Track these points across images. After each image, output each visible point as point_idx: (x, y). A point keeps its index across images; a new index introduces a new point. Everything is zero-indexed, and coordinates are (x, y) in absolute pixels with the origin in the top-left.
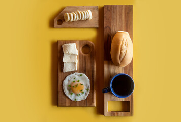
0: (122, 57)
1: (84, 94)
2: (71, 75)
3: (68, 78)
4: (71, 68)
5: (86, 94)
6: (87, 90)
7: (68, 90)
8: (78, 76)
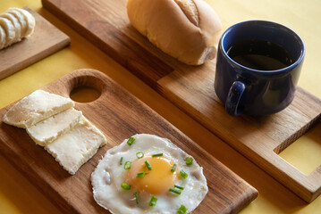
0: (192, 11)
1: (190, 179)
2: (102, 164)
3: (98, 177)
4: (84, 145)
5: (196, 176)
6: (189, 164)
7: (131, 205)
8: (124, 149)
